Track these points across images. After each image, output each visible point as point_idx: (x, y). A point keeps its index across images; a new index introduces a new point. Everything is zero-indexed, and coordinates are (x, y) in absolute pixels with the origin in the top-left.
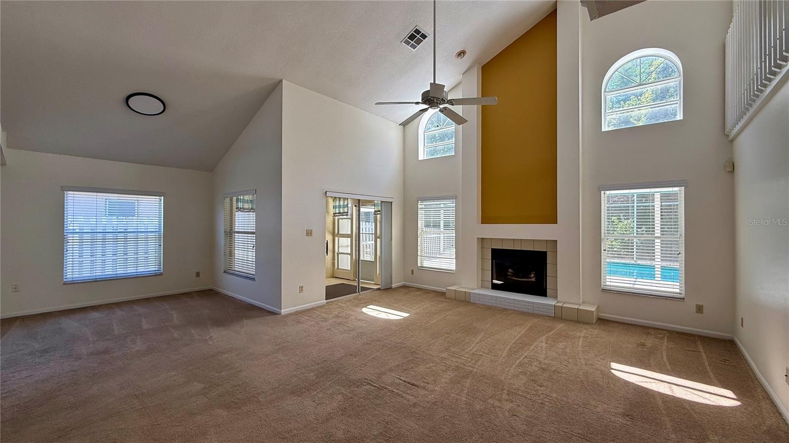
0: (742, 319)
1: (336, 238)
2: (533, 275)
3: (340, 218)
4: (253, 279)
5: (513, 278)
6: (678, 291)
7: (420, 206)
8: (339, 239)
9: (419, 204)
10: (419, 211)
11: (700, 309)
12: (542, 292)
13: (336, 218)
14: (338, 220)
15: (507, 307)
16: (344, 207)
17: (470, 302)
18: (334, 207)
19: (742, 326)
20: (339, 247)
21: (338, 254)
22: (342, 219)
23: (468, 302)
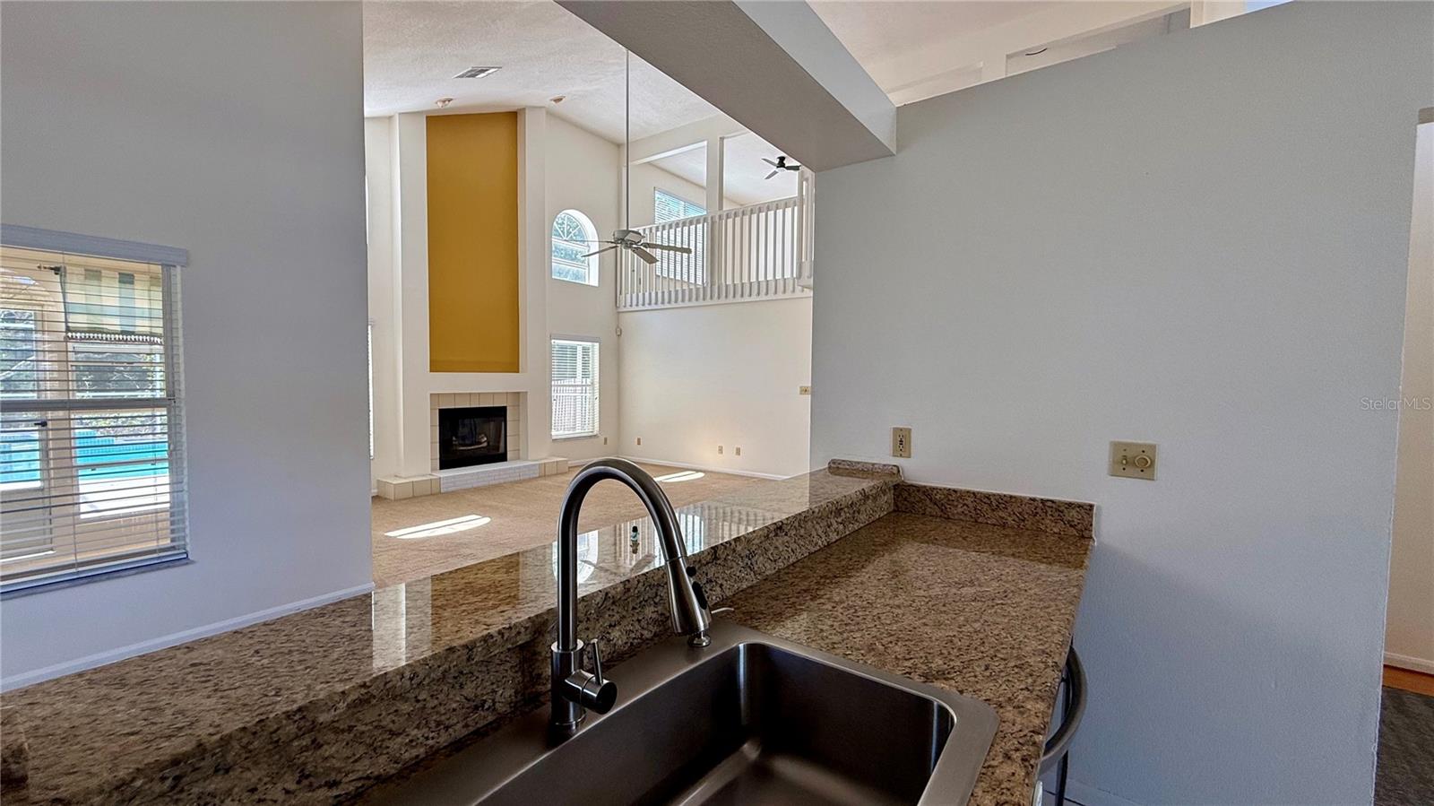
0: (639, 439)
2: (485, 439)
6: (592, 430)
11: (605, 440)
12: (502, 457)
17: (441, 492)
19: (639, 443)
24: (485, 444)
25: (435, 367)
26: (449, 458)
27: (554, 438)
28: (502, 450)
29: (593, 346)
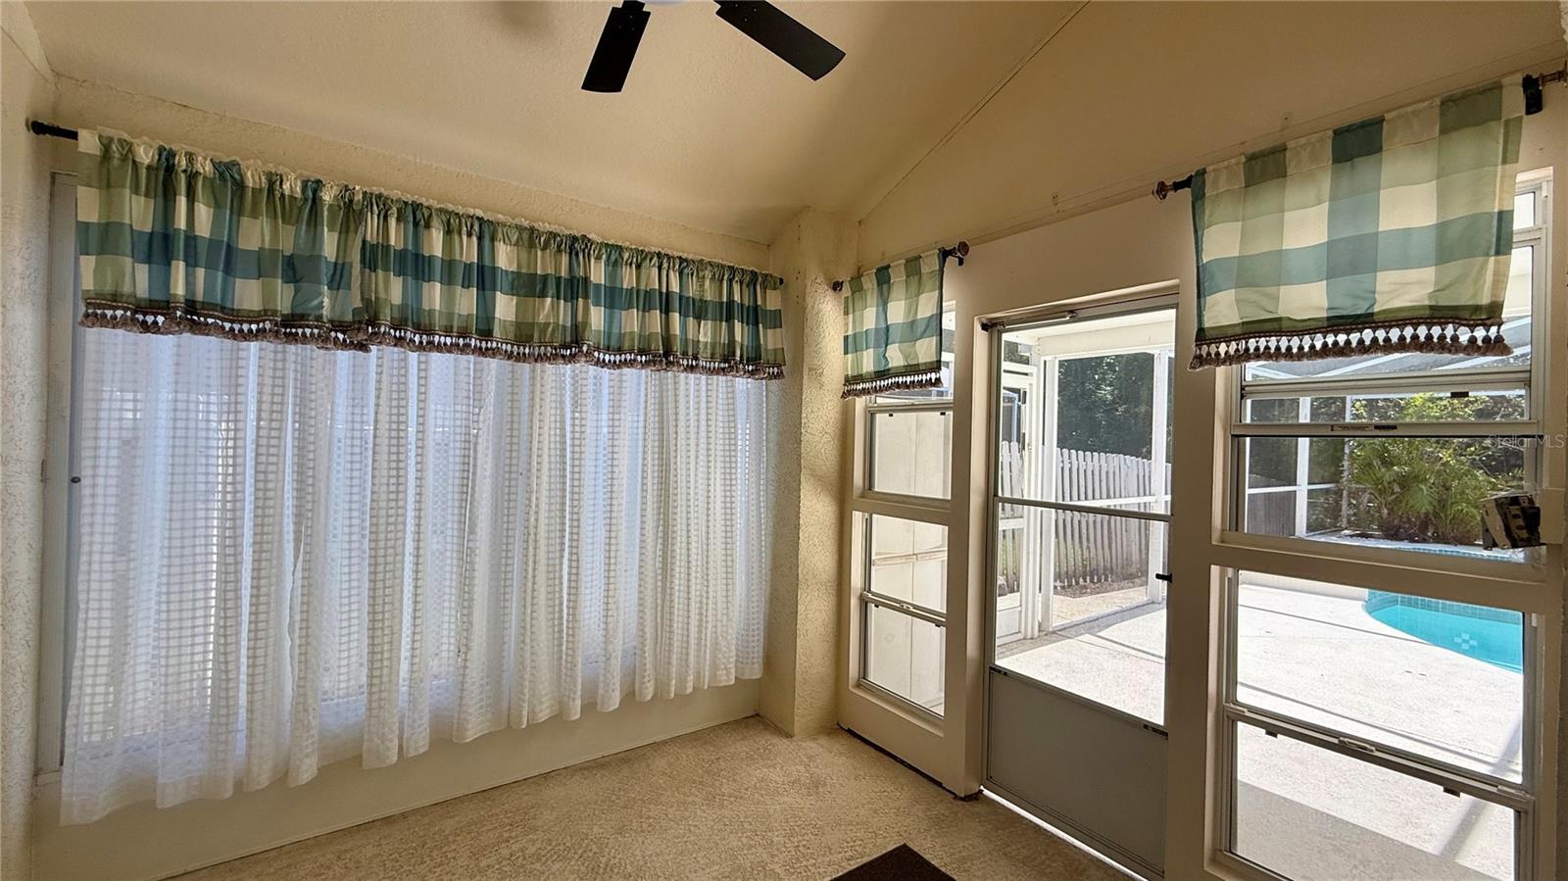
1: (858, 518)
3: (884, 409)
8: (869, 524)
13: (860, 403)
14: (871, 415)
16: (912, 331)
18: (851, 344)
20: (868, 563)
21: (864, 604)
22: (891, 410)
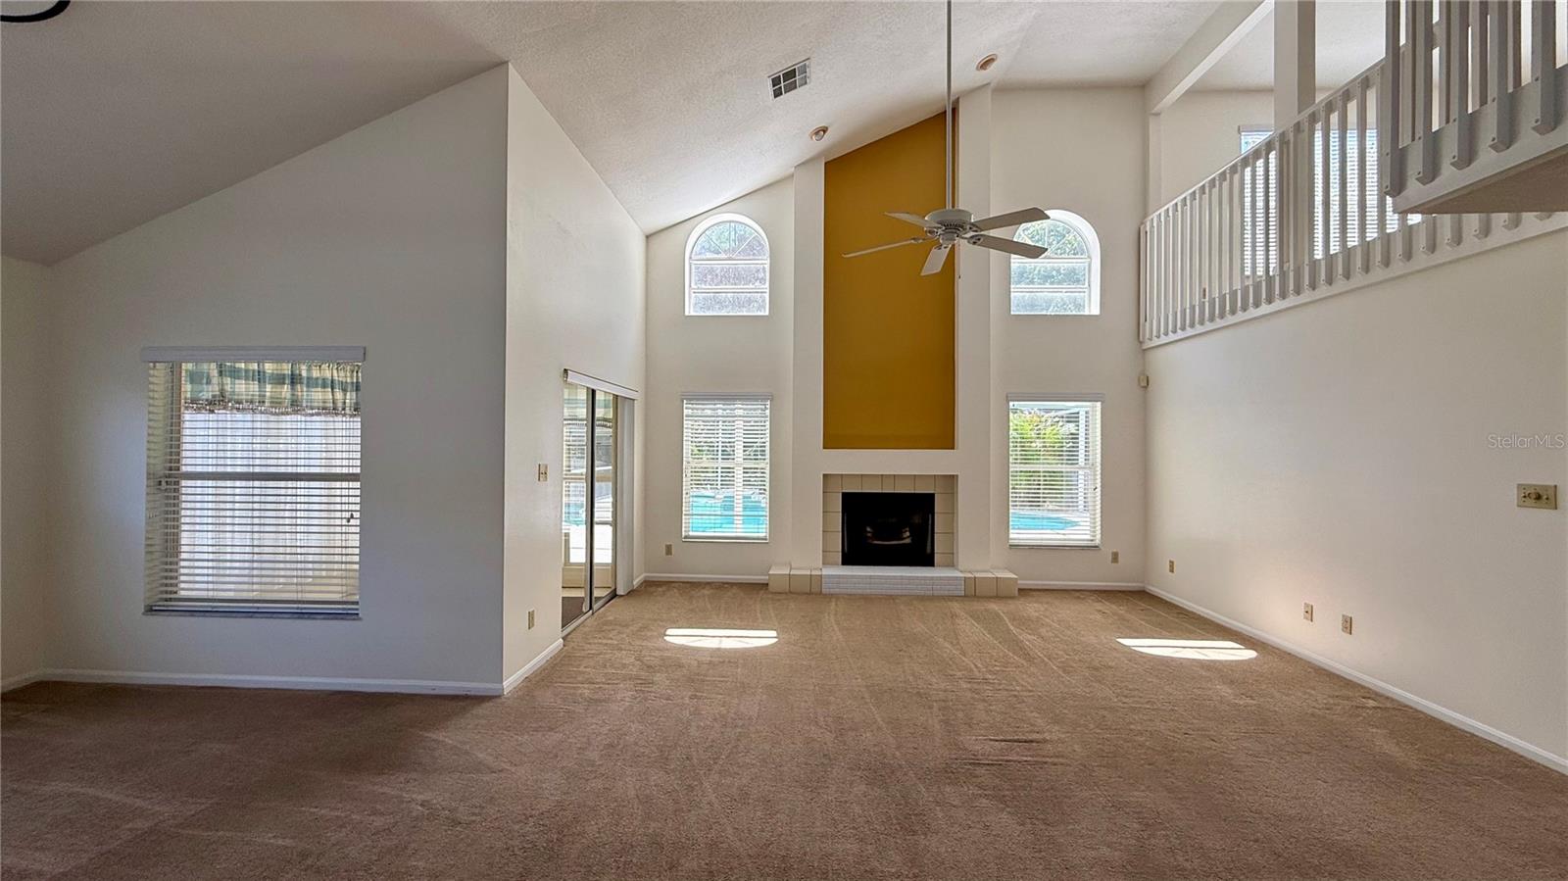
0: (1172, 563)
2: (908, 534)
4: (354, 616)
5: (876, 542)
6: (1088, 537)
7: (686, 412)
9: (685, 406)
10: (685, 422)
11: (1115, 557)
12: (928, 561)
15: (892, 592)
17: (821, 593)
19: (1172, 571)
23: (816, 594)
24: (908, 541)
25: (830, 442)
26: (856, 552)
27: (1016, 542)
28: (929, 550)
29: (1094, 407)
